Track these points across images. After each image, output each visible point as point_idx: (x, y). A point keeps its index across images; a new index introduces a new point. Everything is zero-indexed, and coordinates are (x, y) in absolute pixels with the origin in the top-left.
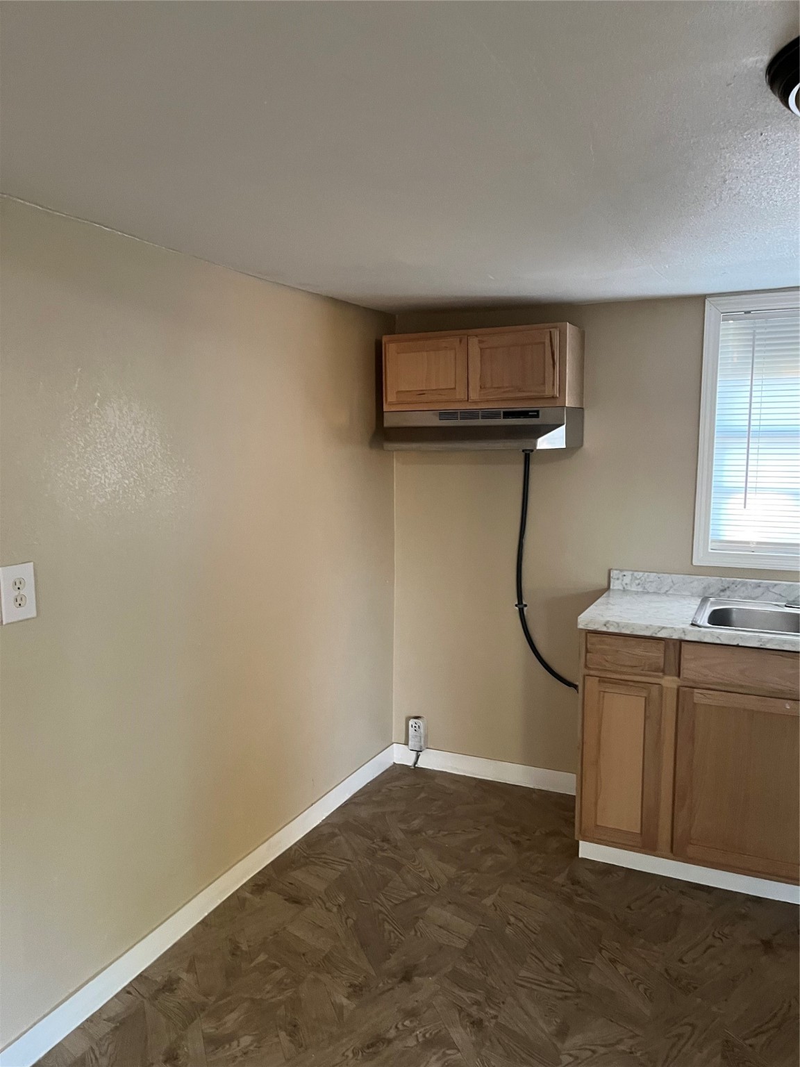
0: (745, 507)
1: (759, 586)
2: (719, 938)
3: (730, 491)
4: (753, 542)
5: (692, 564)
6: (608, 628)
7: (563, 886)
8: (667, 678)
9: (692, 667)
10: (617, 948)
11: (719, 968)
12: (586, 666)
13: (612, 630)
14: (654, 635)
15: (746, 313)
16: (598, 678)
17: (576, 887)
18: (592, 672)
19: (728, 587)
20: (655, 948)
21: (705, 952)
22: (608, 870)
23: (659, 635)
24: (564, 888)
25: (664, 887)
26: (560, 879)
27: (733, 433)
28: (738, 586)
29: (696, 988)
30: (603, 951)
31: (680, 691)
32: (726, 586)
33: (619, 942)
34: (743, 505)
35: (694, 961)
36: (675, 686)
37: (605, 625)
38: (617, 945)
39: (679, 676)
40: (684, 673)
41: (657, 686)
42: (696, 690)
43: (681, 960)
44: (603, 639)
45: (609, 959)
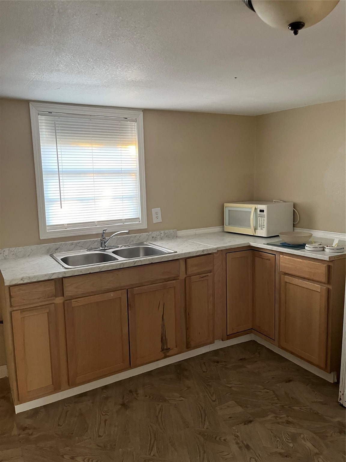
0: (61, 208)
1: (73, 244)
2: (106, 414)
3: (53, 201)
4: (65, 224)
5: (40, 239)
6: (24, 281)
7: (19, 435)
8: (57, 298)
9: (70, 290)
10: (69, 450)
11: (116, 429)
12: (11, 306)
13: (26, 281)
14: (50, 278)
15: (49, 112)
16: (20, 311)
17: (27, 431)
18: (15, 309)
19: (59, 247)
20: (85, 438)
21: (105, 425)
22: (35, 412)
23: (52, 278)
24: (21, 436)
25: (66, 405)
26: (15, 432)
27: (51, 173)
28: (63, 246)
29: (115, 445)
30: (64, 456)
31: (65, 302)
32: (58, 247)
33: (68, 446)
34: (60, 207)
35: (105, 433)
36: (61, 301)
37: (22, 280)
38: (68, 448)
39: (63, 296)
40: (67, 294)
41: (54, 304)
42: (73, 301)
43: (100, 436)
44: (20, 288)
45: (70, 458)
